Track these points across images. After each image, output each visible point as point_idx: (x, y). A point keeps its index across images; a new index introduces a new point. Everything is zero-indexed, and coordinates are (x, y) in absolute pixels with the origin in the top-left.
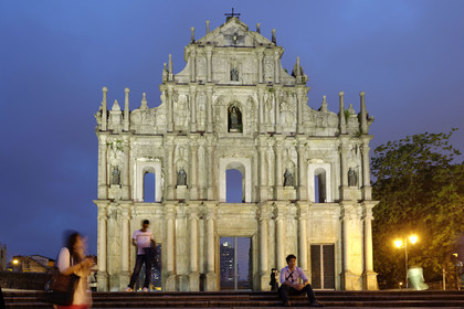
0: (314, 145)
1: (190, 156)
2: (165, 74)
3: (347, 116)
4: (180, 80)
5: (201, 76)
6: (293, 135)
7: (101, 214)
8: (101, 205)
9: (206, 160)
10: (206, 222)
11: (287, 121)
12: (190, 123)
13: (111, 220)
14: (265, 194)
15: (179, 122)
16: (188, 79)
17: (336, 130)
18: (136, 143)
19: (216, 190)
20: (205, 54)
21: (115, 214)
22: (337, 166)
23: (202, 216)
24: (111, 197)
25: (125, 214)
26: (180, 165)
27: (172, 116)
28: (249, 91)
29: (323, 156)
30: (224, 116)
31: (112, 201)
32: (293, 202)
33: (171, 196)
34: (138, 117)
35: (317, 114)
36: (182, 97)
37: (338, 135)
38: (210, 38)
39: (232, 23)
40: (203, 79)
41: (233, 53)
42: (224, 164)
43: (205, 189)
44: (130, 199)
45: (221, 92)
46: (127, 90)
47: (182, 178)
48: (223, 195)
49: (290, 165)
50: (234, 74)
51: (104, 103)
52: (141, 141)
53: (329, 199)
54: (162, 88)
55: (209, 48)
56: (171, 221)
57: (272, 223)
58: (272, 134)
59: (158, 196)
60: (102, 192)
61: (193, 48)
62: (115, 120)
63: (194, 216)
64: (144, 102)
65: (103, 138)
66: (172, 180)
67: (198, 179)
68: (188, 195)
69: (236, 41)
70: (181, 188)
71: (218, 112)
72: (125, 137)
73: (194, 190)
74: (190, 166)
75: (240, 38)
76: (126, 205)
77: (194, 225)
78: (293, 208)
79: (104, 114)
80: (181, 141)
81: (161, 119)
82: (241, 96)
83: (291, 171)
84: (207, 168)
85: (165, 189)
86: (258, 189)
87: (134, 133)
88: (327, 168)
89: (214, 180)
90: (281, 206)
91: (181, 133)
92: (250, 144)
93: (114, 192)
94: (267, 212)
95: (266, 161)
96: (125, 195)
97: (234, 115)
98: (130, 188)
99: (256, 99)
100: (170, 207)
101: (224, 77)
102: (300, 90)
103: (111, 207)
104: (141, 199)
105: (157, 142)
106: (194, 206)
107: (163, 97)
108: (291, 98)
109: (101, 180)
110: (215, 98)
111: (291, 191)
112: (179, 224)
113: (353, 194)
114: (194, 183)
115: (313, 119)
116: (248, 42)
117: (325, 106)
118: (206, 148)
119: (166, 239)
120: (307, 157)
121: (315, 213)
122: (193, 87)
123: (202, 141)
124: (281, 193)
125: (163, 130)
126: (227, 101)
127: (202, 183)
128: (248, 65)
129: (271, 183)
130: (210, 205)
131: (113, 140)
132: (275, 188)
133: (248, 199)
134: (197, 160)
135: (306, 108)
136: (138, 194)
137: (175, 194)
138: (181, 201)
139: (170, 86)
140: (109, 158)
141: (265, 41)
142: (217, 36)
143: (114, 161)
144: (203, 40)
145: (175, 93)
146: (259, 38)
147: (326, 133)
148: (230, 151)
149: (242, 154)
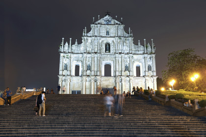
0: (135, 57)
1: (92, 60)
2: (84, 34)
3: (147, 48)
4: (89, 35)
5: (96, 34)
6: (128, 54)
7: (60, 80)
8: (60, 77)
9: (97, 62)
10: (97, 83)
11: (126, 49)
12: (92, 49)
13: (64, 82)
14: (117, 74)
15: (88, 49)
16: (91, 35)
17: (143, 52)
18: (73, 56)
19: (100, 72)
20: (97, 27)
21: (65, 80)
22: (144, 64)
23: (96, 81)
24: (64, 74)
25: (69, 80)
26: (88, 63)
27: (86, 47)
28: (113, 39)
29: (139, 60)
30: (104, 47)
31: (64, 75)
32: (128, 76)
33: (85, 74)
34: (74, 47)
35: (136, 46)
36: (89, 41)
37: (144, 53)
38: (99, 21)
39: (107, 17)
40: (97, 35)
41: (107, 26)
42: (104, 63)
43: (97, 72)
44: (70, 75)
45: (103, 39)
46: (71, 39)
47: (89, 68)
48: (103, 74)
49: (127, 63)
51: (63, 43)
52: (75, 55)
53: (141, 75)
54: (82, 38)
55: (99, 25)
56: (84, 83)
57: (120, 83)
58: (120, 53)
59: (80, 74)
60: (61, 73)
61: (93, 25)
62: (66, 48)
63: (93, 81)
64: (76, 43)
65: (62, 55)
66: (85, 69)
68: (91, 73)
69: (108, 22)
70: (89, 71)
71: (102, 46)
72: (69, 54)
73: (93, 72)
74: (92, 64)
75: (110, 21)
76: (69, 77)
77: (93, 84)
78: (128, 79)
79: (63, 47)
80: (89, 55)
81: (82, 48)
82: (110, 40)
84: (98, 65)
85: (83, 72)
86: (115, 72)
87: (73, 53)
88: (140, 64)
89: (100, 69)
90: (123, 78)
91: (89, 53)
92: (113, 56)
93: (65, 73)
94: (118, 80)
95: (119, 62)
98: (70, 71)
99: (115, 41)
100: (84, 78)
101: (104, 34)
102: (130, 38)
103: (64, 78)
104: (74, 75)
105: (81, 56)
106: (93, 77)
107: (83, 41)
108: (127, 41)
109: (61, 68)
110: (101, 41)
111: (127, 72)
112: (88, 84)
113: (150, 74)
114: (93, 69)
115: (135, 48)
116: (112, 23)
117: (139, 43)
118: (97, 57)
119: (82, 89)
120: (133, 61)
121: (136, 80)
122: (93, 38)
123: (96, 55)
124: (123, 73)
125: (83, 52)
126: (105, 42)
127: (96, 69)
128: (113, 30)
129: (120, 70)
130: (98, 77)
131: (65, 55)
132: (121, 71)
133: (112, 75)
134: (94, 62)
135: (133, 44)
136: (73, 73)
137: (86, 73)
138: (88, 76)
139: (85, 38)
140: (63, 61)
141: (118, 23)
142: (102, 21)
143: (65, 62)
144: (97, 22)
145: (87, 39)
146: (116, 22)
147: (140, 53)
148: (106, 59)
149: (110, 60)
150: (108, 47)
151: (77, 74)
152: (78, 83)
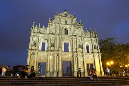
0: (85, 39)
1: (55, 39)
2: (49, 21)
3: (92, 33)
4: (53, 22)
5: (58, 22)
6: (80, 36)
7: (29, 53)
8: (30, 51)
9: (59, 41)
10: (59, 57)
12: (55, 32)
13: (32, 55)
14: (74, 50)
15: (52, 31)
16: (55, 22)
17: (90, 36)
19: (62, 48)
20: (59, 17)
21: (33, 54)
22: (91, 44)
23: (58, 55)
24: (33, 49)
25: (36, 54)
27: (51, 30)
28: (70, 26)
29: (88, 41)
30: (64, 31)
31: (33, 50)
32: (81, 52)
34: (42, 29)
35: (85, 32)
38: (60, 14)
39: (65, 12)
40: (59, 22)
41: (66, 18)
42: (64, 42)
43: (59, 48)
44: (38, 50)
45: (63, 26)
46: (40, 23)
47: (53, 45)
48: (63, 50)
49: (80, 43)
50: (66, 22)
51: (33, 26)
52: (42, 35)
53: (90, 52)
54: (49, 23)
55: (60, 16)
56: (49, 56)
57: (76, 57)
58: (75, 36)
59: (46, 49)
60: (30, 47)
61: (56, 16)
62: (36, 30)
63: (56, 55)
64: (44, 26)
65: (32, 34)
66: (50, 45)
67: (57, 45)
68: (54, 49)
69: (66, 16)
70: (52, 48)
71: (62, 30)
72: (38, 34)
73: (56, 48)
74: (55, 42)
76: (37, 51)
77: (56, 57)
78: (82, 54)
79: (33, 28)
80: (53, 36)
81: (48, 30)
82: (68, 27)
83: (80, 45)
84: (59, 43)
85: (48, 48)
86: (72, 49)
87: (41, 33)
88: (89, 44)
89: (61, 46)
90: (78, 53)
91: (53, 34)
92: (70, 38)
93: (34, 47)
94: (75, 55)
95: (74, 42)
96: (37, 49)
97: (66, 31)
98: (38, 47)
99: (71, 28)
100: (49, 52)
102: (81, 27)
103: (32, 52)
104: (41, 50)
105: (47, 36)
106: (56, 52)
107: (49, 25)
108: (79, 28)
109: (30, 44)
110: (61, 27)
111: (81, 50)
112: (51, 57)
113: (96, 51)
114: (56, 46)
115: (85, 33)
116: (69, 16)
117: (87, 30)
118: (59, 38)
119: (47, 61)
120: (84, 41)
121: (87, 55)
122: (56, 24)
123: (58, 36)
124: (78, 50)
125: (48, 33)
126: (64, 28)
127: (58, 46)
128: (69, 21)
130: (60, 52)
131: (35, 34)
132: (77, 48)
133: (70, 51)
134: (57, 41)
135: (83, 31)
136: (40, 48)
137: (51, 49)
138: (52, 51)
139: (51, 23)
140: (33, 39)
141: (73, 16)
142: (62, 14)
143: (34, 40)
144: (59, 15)
145: (52, 25)
146: (72, 16)
147: (88, 36)
148: (65, 39)
149: (68, 40)
151: (43, 49)
152: (44, 56)
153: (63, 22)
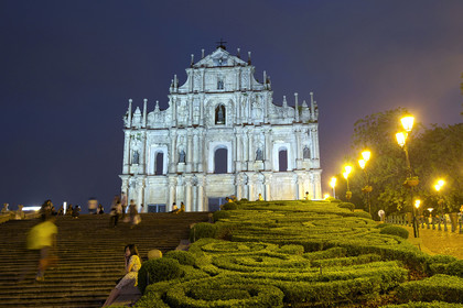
0: (276, 130)
1: (187, 142)
2: (171, 88)
3: (300, 110)
4: (182, 91)
5: (197, 88)
6: (261, 124)
7: (124, 184)
8: (125, 179)
9: (199, 144)
10: (198, 188)
11: (257, 115)
12: (188, 119)
13: (132, 188)
14: (240, 167)
15: (180, 119)
16: (187, 91)
17: (293, 119)
18: (151, 135)
19: (205, 164)
20: (199, 73)
21: (134, 184)
22: (294, 144)
23: (195, 184)
24: (132, 172)
25: (141, 184)
27: (176, 114)
28: (230, 96)
29: (282, 137)
30: (212, 113)
31: (132, 175)
32: (260, 171)
33: (173, 170)
34: (153, 117)
35: (279, 109)
36: (183, 102)
37: (294, 123)
38: (203, 62)
39: (219, 51)
41: (219, 71)
42: (212, 146)
43: (198, 164)
44: (145, 174)
45: (210, 98)
46: (146, 100)
47: (182, 158)
48: (211, 167)
49: (260, 145)
50: (220, 84)
51: (130, 109)
52: (154, 133)
53: (289, 169)
54: (169, 97)
55: (202, 70)
56: (173, 188)
57: (245, 187)
58: (245, 125)
59: (165, 171)
60: (125, 169)
61: (191, 70)
62: (137, 119)
63: (189, 184)
64: (157, 107)
65: (128, 133)
66: (174, 159)
67: (193, 157)
68: (185, 169)
69: (221, 64)
70: (181, 165)
71: (208, 111)
72: (142, 132)
73: (190, 165)
74: (187, 148)
75: (224, 60)
76: (141, 178)
77: (189, 190)
78: (261, 177)
79: (129, 117)
80: (182, 132)
81: (168, 117)
82: (224, 99)
83: (261, 149)
84: (199, 150)
85: (170, 166)
86: (235, 163)
87: (149, 129)
88: (288, 146)
89: (204, 158)
90: (251, 175)
91: (181, 127)
92: (230, 132)
93: (135, 169)
94: (241, 179)
95: (242, 143)
96: (141, 171)
97: (220, 112)
98: (145, 165)
99: (234, 101)
100: (172, 178)
101: (213, 88)
102: (266, 93)
103: (131, 180)
104: (153, 173)
105: (165, 134)
106: (189, 177)
107: (170, 103)
108: (260, 99)
109: (126, 161)
110: (206, 102)
111: (260, 163)
112: (179, 190)
113: (307, 164)
114: (190, 160)
115: (276, 112)
116: (230, 63)
117: (285, 103)
118: (198, 136)
119: (168, 201)
120: (271, 139)
121: (278, 179)
122: (191, 96)
123: (195, 132)
124: (251, 165)
125: (169, 125)
126: (215, 103)
127: (195, 160)
128: (230, 78)
129: (245, 159)
130: (200, 176)
131: (135, 133)
132: (247, 162)
133: (229, 170)
134: (192, 145)
135: (271, 105)
136: (151, 169)
137: (176, 169)
138: (180, 174)
139: (175, 97)
140: (131, 145)
141: (242, 62)
142: (208, 60)
144: (198, 64)
145: (179, 100)
146: (238, 60)
147: (286, 122)
148: (216, 138)
149: (225, 139)
150: (220, 114)
151: (159, 172)
152: (160, 189)
153: (212, 85)
